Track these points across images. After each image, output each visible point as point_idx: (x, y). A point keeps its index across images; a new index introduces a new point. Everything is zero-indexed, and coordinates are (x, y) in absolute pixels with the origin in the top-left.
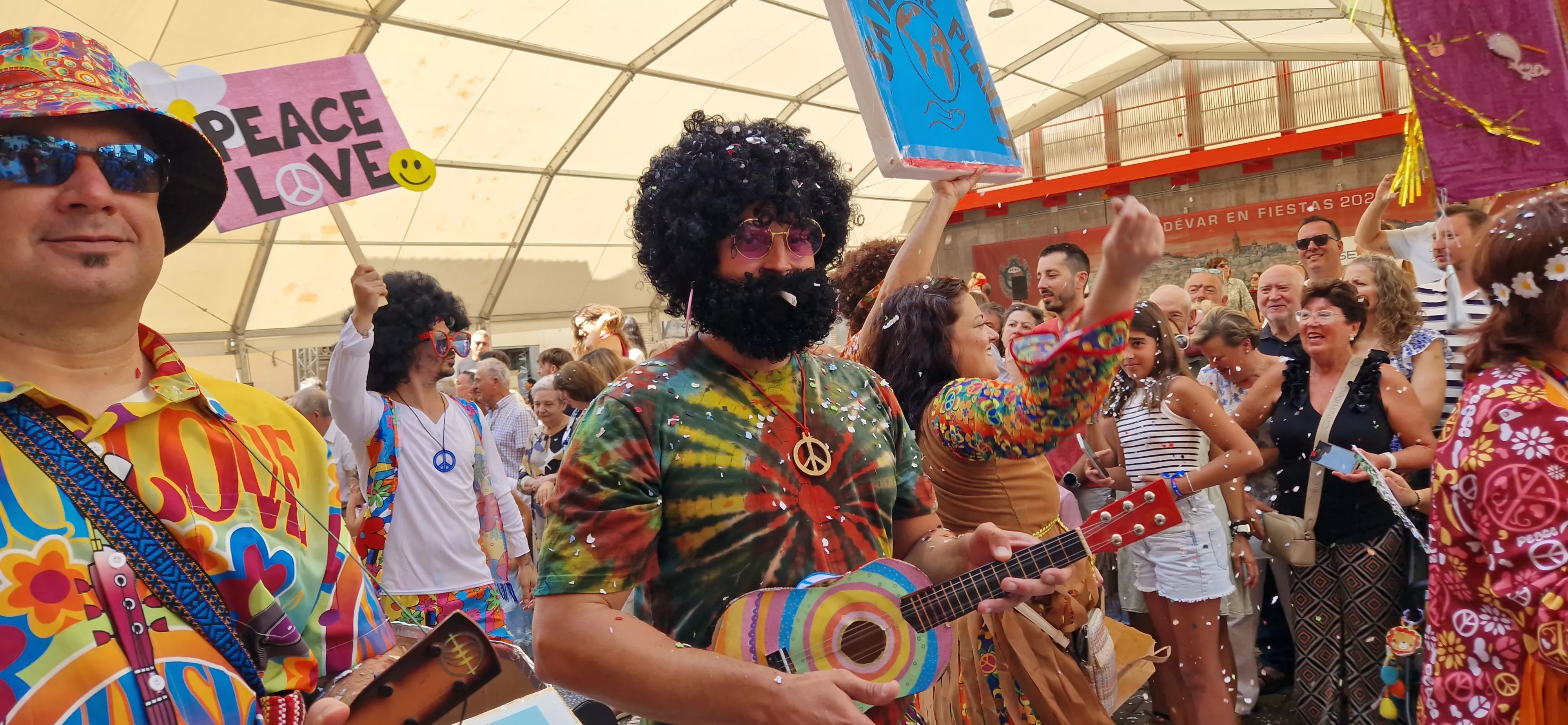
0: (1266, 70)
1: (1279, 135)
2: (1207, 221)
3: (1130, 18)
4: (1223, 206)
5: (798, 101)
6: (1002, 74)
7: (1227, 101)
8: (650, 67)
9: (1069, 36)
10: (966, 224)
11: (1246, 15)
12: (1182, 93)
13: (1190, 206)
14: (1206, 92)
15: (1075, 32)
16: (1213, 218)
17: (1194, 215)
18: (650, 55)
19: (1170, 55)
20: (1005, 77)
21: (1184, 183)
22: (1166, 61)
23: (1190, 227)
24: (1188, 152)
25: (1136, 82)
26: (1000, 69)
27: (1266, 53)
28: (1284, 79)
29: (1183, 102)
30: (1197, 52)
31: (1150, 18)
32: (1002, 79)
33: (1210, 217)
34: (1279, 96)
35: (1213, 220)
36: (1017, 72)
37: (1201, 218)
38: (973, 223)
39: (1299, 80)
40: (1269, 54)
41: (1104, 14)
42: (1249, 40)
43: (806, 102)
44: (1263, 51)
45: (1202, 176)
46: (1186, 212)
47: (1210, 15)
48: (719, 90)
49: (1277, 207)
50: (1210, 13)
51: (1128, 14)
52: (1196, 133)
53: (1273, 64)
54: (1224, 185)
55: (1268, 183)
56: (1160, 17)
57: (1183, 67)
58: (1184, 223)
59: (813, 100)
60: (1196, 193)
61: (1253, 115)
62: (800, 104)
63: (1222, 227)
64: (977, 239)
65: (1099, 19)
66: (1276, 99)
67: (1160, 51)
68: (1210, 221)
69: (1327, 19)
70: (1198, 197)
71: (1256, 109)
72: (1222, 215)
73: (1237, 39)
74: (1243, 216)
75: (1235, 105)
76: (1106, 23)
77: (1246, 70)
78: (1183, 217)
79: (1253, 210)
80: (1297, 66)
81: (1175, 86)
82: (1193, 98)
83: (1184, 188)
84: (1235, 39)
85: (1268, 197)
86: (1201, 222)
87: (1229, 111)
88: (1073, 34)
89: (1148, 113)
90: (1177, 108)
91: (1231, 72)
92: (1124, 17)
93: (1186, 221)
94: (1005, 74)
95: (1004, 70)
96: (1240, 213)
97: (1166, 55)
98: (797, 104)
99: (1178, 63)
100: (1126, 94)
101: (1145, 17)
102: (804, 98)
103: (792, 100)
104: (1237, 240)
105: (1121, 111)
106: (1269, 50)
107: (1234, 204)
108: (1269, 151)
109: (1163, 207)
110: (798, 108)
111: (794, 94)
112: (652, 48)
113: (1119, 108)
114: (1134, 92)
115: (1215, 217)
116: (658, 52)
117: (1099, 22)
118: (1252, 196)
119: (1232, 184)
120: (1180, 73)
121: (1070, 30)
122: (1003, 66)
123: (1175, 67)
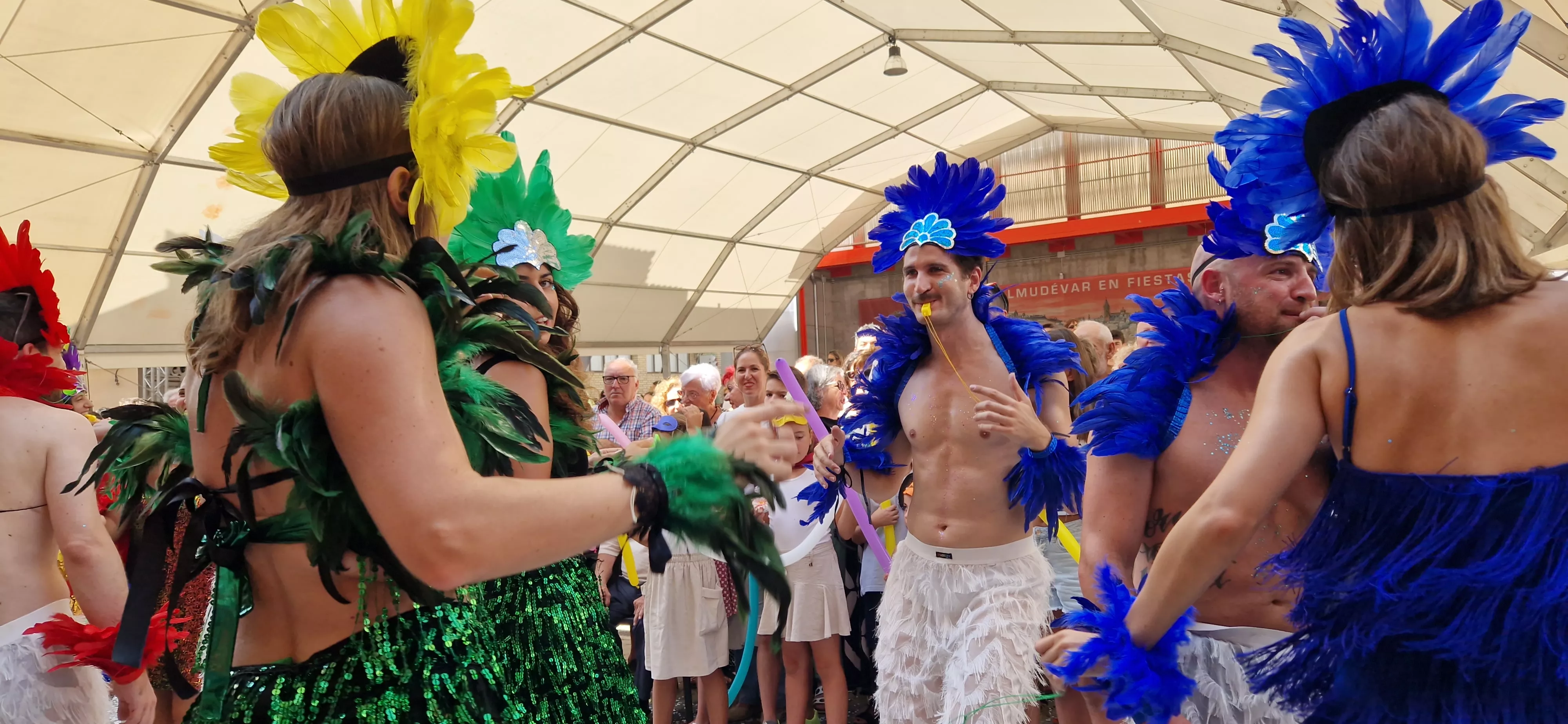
0: (1140, 146)
1: (1149, 209)
2: (1080, 287)
3: (1017, 87)
4: (1096, 274)
5: (693, 144)
6: (894, 132)
7: (1104, 174)
8: (542, 97)
9: (959, 100)
10: (853, 278)
11: (1124, 92)
12: (1062, 163)
13: (1066, 271)
14: (1083, 164)
15: (965, 97)
16: (1086, 285)
17: (1068, 280)
18: (544, 85)
19: (1053, 127)
20: (897, 135)
21: (1061, 250)
22: (1049, 131)
23: (1065, 292)
24: (1066, 220)
25: (1020, 149)
26: (892, 127)
27: (1140, 130)
28: (1156, 156)
29: (1062, 171)
30: (1077, 126)
31: (1036, 88)
32: (894, 137)
33: (1083, 283)
34: (1151, 172)
35: (1086, 286)
36: (909, 131)
37: (1075, 284)
38: (861, 277)
39: (1169, 158)
40: (1144, 132)
41: (992, 82)
42: (1125, 117)
43: (701, 145)
44: (1138, 128)
45: (1078, 244)
46: (1061, 277)
47: (1091, 90)
48: (613, 126)
49: (1145, 278)
50: (1091, 88)
51: (1015, 83)
52: (1073, 202)
53: (1147, 141)
54: (1097, 254)
55: (1137, 254)
56: (1044, 88)
57: (1064, 137)
58: (1059, 288)
59: (707, 144)
60: (1072, 260)
61: (1127, 189)
62: (695, 147)
63: (1094, 294)
64: (863, 293)
65: (988, 86)
66: (1148, 175)
67: (1044, 122)
68: (1084, 288)
69: (1197, 101)
70: (1074, 264)
71: (1129, 182)
72: (1094, 282)
73: (1115, 115)
74: (1114, 284)
75: (1110, 178)
76: (994, 90)
77: (1121, 146)
78: (1059, 283)
79: (1123, 279)
80: (1168, 144)
81: (1055, 156)
82: (1072, 169)
83: (1061, 254)
84: (1113, 115)
85: (1137, 268)
86: (1075, 288)
87: (1105, 183)
88: (962, 98)
89: (1031, 180)
90: (1057, 177)
91: (1108, 147)
92: (1011, 86)
93: (1062, 286)
94: (897, 132)
95: (896, 128)
96: (1111, 281)
97: (1048, 125)
98: (692, 146)
99: (1059, 134)
100: (1010, 161)
101: (1031, 88)
102: (699, 141)
103: (686, 142)
104: (1107, 307)
105: (1005, 176)
106: (1144, 128)
107: (1105, 272)
108: (1140, 224)
109: (1041, 271)
110: (692, 150)
111: (689, 136)
112: (545, 78)
113: (1003, 174)
114: (1017, 160)
115: (1088, 283)
116: (551, 82)
117: (988, 89)
118: (1122, 266)
119: (1104, 253)
120: (1061, 144)
121: (960, 95)
122: (895, 125)
123: (1057, 138)
